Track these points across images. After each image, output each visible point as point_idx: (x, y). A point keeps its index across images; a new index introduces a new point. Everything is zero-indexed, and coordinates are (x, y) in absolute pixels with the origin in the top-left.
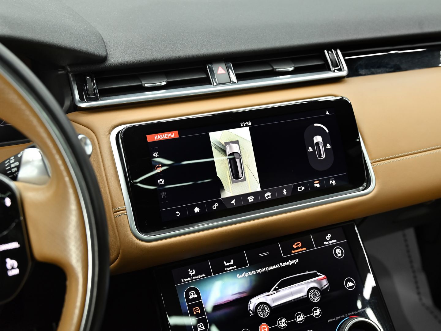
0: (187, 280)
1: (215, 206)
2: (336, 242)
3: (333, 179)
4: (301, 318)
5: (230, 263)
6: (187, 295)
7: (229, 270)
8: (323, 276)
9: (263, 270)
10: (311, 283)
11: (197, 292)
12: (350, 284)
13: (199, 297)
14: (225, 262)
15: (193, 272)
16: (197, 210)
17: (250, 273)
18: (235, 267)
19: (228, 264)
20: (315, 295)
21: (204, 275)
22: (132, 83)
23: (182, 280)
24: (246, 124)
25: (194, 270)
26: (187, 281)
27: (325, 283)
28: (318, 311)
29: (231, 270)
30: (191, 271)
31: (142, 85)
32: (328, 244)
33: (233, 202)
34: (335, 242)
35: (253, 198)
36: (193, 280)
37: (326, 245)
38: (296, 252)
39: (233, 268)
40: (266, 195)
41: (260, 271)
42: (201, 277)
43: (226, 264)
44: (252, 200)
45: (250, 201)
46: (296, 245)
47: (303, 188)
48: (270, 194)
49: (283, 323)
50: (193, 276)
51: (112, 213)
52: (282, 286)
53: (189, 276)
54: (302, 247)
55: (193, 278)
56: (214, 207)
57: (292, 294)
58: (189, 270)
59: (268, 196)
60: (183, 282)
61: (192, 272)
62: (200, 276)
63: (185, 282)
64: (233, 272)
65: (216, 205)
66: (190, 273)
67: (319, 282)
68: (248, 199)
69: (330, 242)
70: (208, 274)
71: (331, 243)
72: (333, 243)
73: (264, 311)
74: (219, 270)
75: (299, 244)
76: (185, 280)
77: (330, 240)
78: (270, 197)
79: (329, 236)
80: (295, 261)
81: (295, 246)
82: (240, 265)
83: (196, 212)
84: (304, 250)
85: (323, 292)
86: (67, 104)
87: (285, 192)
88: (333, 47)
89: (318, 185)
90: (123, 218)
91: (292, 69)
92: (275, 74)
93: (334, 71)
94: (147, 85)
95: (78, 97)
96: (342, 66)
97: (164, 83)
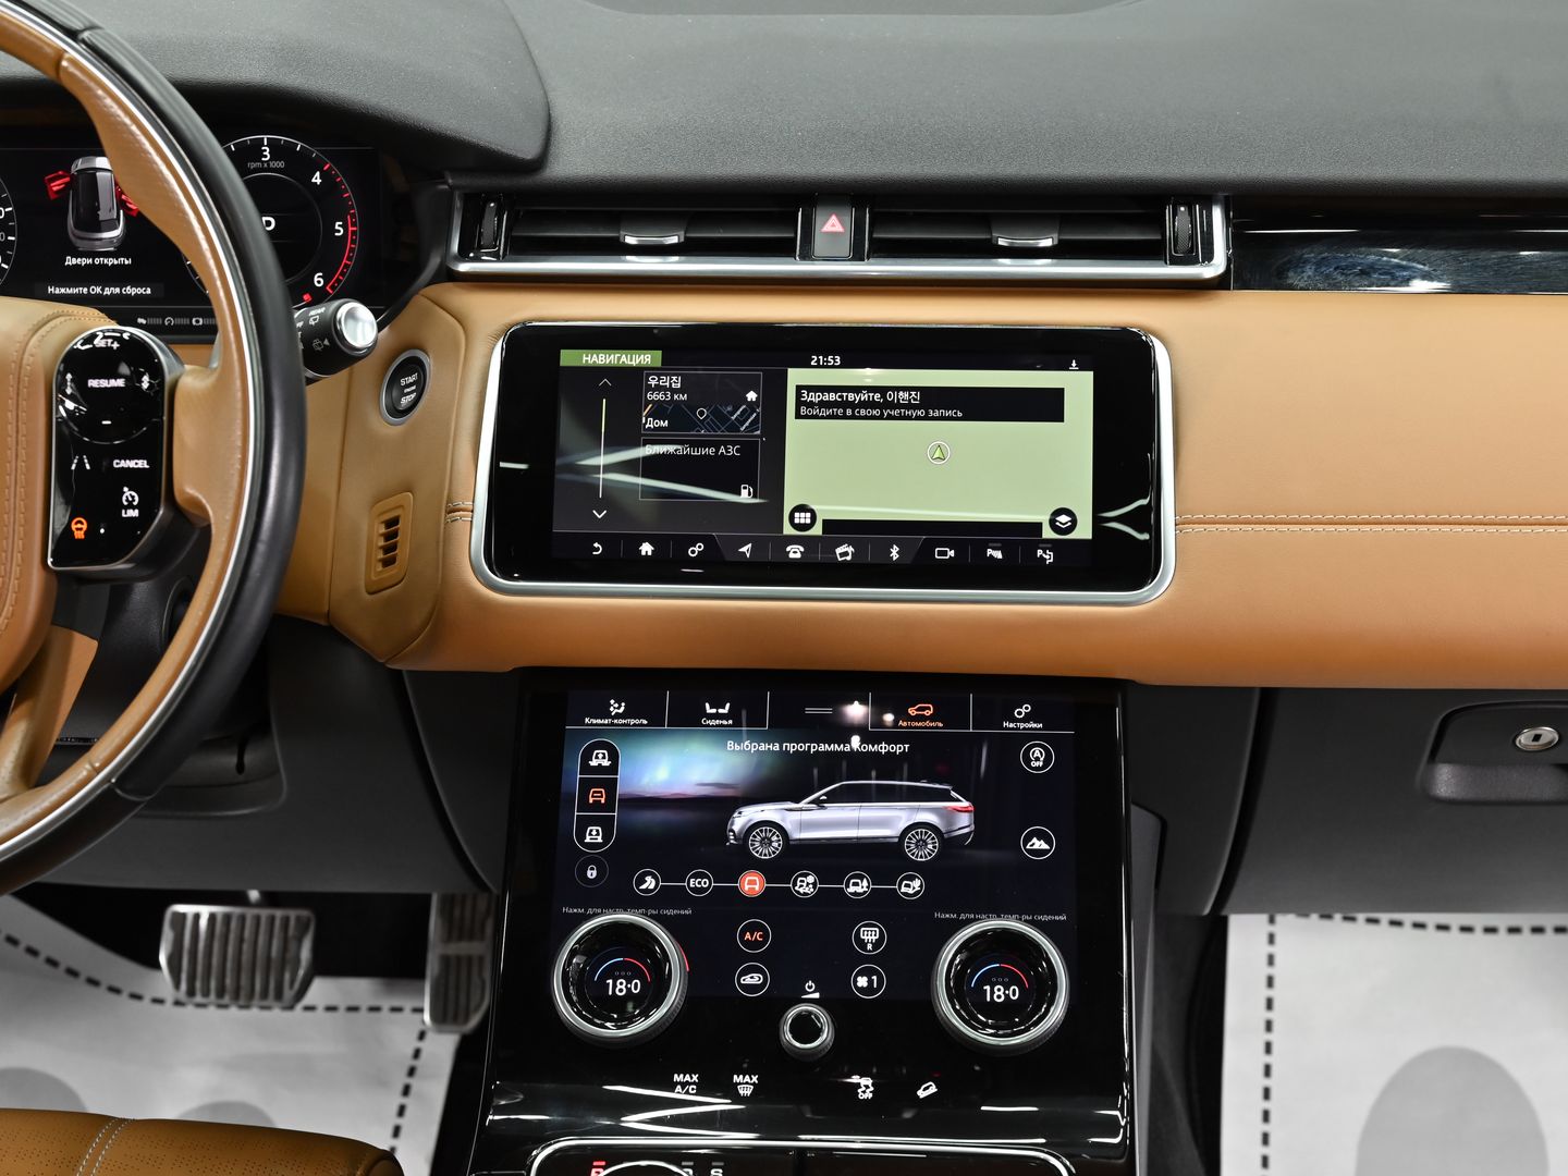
0: (599, 721)
1: (696, 549)
2: (1040, 729)
3: (1049, 546)
4: (860, 887)
5: (721, 711)
6: (587, 756)
7: (713, 726)
8: (965, 804)
9: (801, 747)
10: (926, 813)
11: (614, 756)
12: (1039, 844)
13: (613, 769)
14: (707, 705)
15: (619, 708)
16: (646, 548)
17: (763, 747)
18: (731, 722)
19: (714, 711)
20: (921, 844)
21: (645, 722)
22: (598, 232)
23: (587, 720)
24: (827, 362)
25: (623, 704)
26: (596, 725)
27: (964, 823)
28: (916, 884)
29: (717, 726)
30: (616, 705)
31: (618, 238)
32: (1013, 729)
33: (744, 549)
34: (1036, 729)
35: (802, 550)
36: (612, 724)
37: (1006, 728)
38: (911, 727)
39: (725, 722)
40: (839, 550)
41: (791, 747)
42: (635, 725)
43: (710, 710)
44: (798, 556)
45: (792, 556)
46: (916, 710)
47: (952, 553)
48: (850, 550)
49: (806, 885)
50: (618, 716)
51: (444, 511)
52: (834, 797)
53: (608, 715)
54: (932, 718)
55: (616, 721)
56: (693, 552)
57: (858, 824)
58: (612, 702)
59: (846, 554)
60: (588, 725)
61: (616, 708)
62: (632, 722)
63: (592, 725)
64: (722, 734)
65: (700, 547)
66: (612, 709)
67: (948, 815)
68: (788, 549)
69: (1022, 726)
70: (656, 721)
71: (1024, 729)
72: (1029, 729)
73: (767, 842)
74: (687, 718)
75: (929, 709)
76: (595, 721)
77: (1024, 720)
78: (849, 558)
79: (1025, 709)
80: (898, 749)
81: (912, 711)
82: (748, 718)
83: (643, 553)
84: (937, 727)
85: (949, 843)
86: (434, 262)
87: (895, 553)
88: (1197, 195)
89: (998, 555)
90: (460, 527)
91: (1047, 243)
92: (995, 252)
93: (1175, 262)
94: (631, 240)
95: (455, 247)
96: (1209, 256)
97: (674, 240)
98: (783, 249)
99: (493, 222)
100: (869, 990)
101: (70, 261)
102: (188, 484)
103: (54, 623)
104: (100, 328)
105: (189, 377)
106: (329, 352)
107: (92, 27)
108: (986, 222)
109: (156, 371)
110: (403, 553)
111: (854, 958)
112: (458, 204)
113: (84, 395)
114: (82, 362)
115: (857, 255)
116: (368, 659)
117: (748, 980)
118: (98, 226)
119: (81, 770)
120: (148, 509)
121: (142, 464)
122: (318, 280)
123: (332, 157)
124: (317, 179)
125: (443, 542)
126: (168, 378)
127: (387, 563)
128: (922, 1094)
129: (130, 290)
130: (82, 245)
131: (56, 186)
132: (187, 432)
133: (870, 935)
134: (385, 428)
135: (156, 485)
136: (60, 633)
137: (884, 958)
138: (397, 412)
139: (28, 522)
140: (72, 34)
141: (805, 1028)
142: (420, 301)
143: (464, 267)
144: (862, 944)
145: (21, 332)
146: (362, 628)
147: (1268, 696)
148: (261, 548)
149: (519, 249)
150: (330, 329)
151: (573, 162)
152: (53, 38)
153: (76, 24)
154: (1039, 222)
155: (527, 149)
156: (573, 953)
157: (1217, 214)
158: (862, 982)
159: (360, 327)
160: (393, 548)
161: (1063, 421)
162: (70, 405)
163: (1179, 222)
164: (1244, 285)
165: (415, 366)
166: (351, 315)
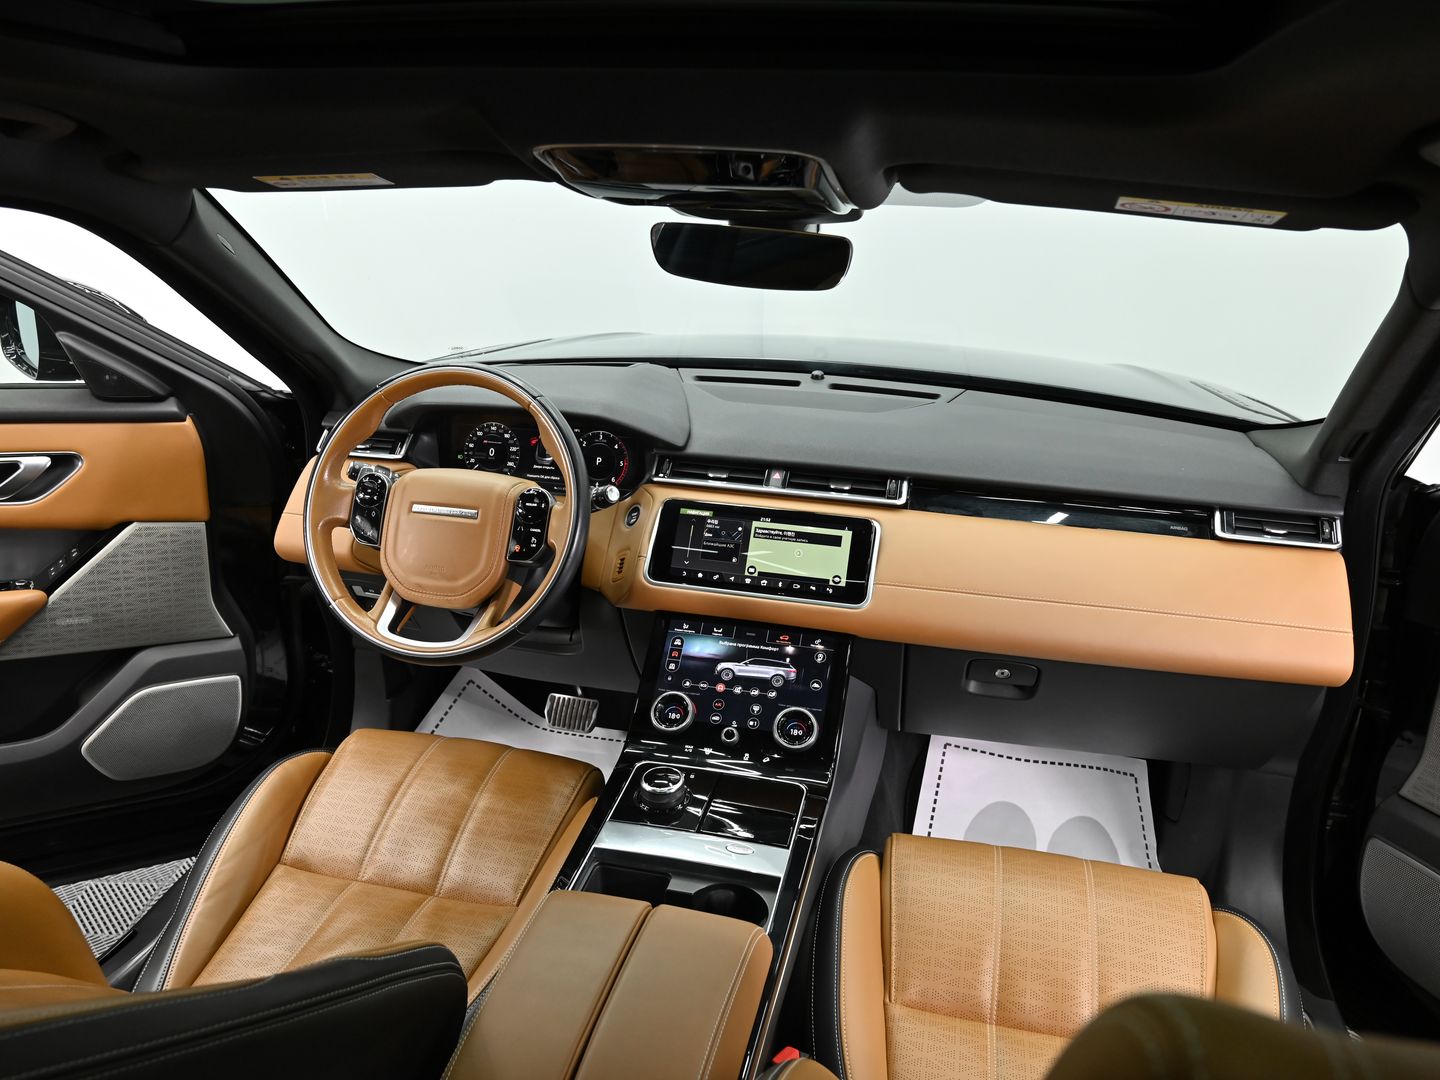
2: (823, 648)
3: (831, 587)
4: (755, 693)
5: (719, 631)
6: (674, 641)
8: (794, 670)
9: (744, 645)
10: (781, 671)
11: (682, 642)
12: (816, 685)
13: (682, 646)
14: (715, 629)
16: (700, 575)
17: (731, 644)
18: (722, 635)
19: (717, 631)
20: (778, 681)
21: (694, 632)
22: (700, 471)
23: (675, 629)
24: (766, 520)
25: (688, 625)
26: (678, 631)
27: (793, 676)
28: (774, 694)
29: (717, 636)
31: (707, 474)
32: (814, 647)
33: (731, 579)
34: (821, 648)
36: (683, 632)
37: (812, 647)
38: (780, 643)
39: (720, 635)
40: (762, 582)
41: (740, 645)
42: (691, 633)
44: (749, 583)
46: (783, 637)
47: (799, 586)
48: (766, 583)
49: (738, 690)
50: (686, 629)
51: (637, 556)
52: (751, 663)
53: (682, 628)
54: (788, 641)
55: (685, 631)
56: (715, 578)
57: (758, 672)
58: (684, 624)
59: (764, 583)
60: (675, 631)
61: (685, 626)
62: (690, 631)
64: (719, 638)
65: (718, 576)
67: (788, 673)
68: (746, 580)
69: (817, 646)
70: (697, 632)
72: (819, 648)
73: (727, 675)
74: (708, 632)
75: (787, 638)
77: (818, 644)
78: (765, 585)
79: (819, 641)
80: (775, 649)
81: (781, 638)
82: (726, 635)
85: (786, 681)
86: (647, 477)
87: (780, 584)
88: (899, 477)
89: (814, 588)
90: (642, 562)
91: (847, 488)
92: (830, 490)
93: (888, 498)
94: (711, 475)
95: (654, 472)
96: (900, 496)
97: (725, 476)
98: (760, 482)
99: (668, 466)
100: (753, 726)
101: (535, 467)
102: (551, 540)
103: (507, 578)
104: (533, 487)
105: (557, 506)
106: (602, 502)
107: (541, 396)
108: (829, 479)
109: (547, 502)
110: (624, 569)
111: (750, 715)
112: (657, 459)
113: (525, 507)
114: (525, 498)
115: (784, 487)
116: (610, 603)
117: (714, 718)
118: (546, 456)
119: (507, 623)
120: (539, 544)
121: (539, 531)
122: (613, 480)
123: (622, 440)
124: (616, 447)
125: (635, 566)
126: (550, 505)
127: (619, 572)
128: (764, 761)
129: (553, 478)
130: (539, 462)
131: (534, 442)
132: (554, 522)
133: (756, 708)
134: (625, 529)
135: (542, 538)
136: (508, 581)
137: (760, 717)
138: (630, 525)
139: (503, 541)
140: (534, 398)
141: (730, 735)
142: (641, 489)
143: (656, 479)
144: (753, 711)
145: (508, 486)
146: (609, 593)
147: (907, 646)
148: (570, 560)
149: (673, 475)
150: (604, 494)
151: (695, 448)
152: (529, 399)
153: (536, 395)
154: (845, 481)
155: (680, 442)
156: (659, 703)
157: (905, 484)
158: (751, 723)
159: (614, 494)
160: (621, 568)
161: (840, 546)
162: (520, 511)
163: (891, 485)
164: (913, 508)
165: (637, 510)
166: (611, 490)
